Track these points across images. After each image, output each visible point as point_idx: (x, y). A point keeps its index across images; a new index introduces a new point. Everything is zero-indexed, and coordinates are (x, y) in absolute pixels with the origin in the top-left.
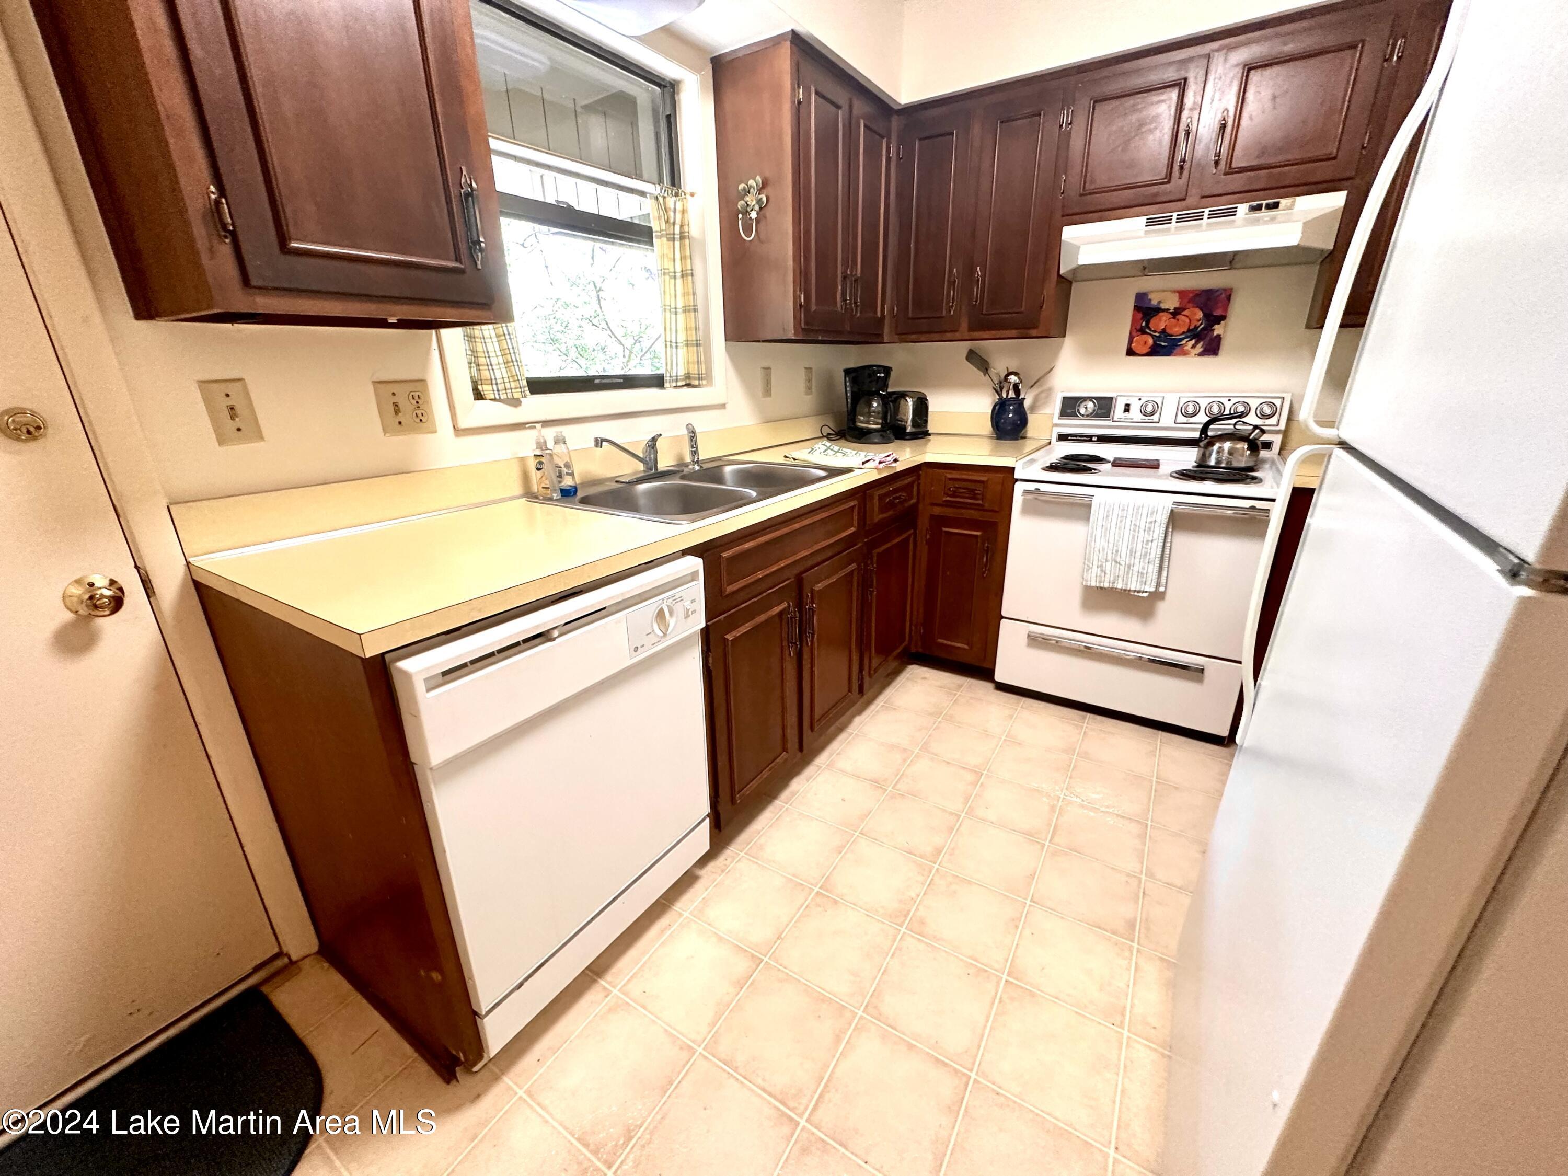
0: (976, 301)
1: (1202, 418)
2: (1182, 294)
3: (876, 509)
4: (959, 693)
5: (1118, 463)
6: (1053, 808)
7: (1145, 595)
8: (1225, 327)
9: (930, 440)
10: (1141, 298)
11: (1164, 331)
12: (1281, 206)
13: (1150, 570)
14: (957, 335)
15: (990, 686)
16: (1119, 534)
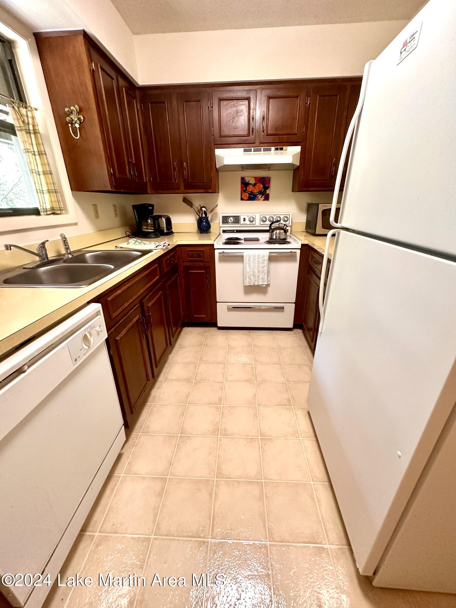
0: (186, 177)
1: (268, 223)
2: (256, 178)
3: (165, 266)
4: (206, 334)
5: (246, 240)
6: (252, 368)
7: (265, 286)
8: (270, 190)
9: (174, 235)
10: (243, 179)
11: (251, 192)
12: (284, 149)
13: (265, 277)
14: (179, 191)
15: (216, 329)
16: (254, 265)
